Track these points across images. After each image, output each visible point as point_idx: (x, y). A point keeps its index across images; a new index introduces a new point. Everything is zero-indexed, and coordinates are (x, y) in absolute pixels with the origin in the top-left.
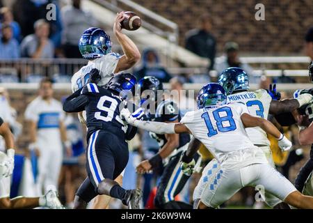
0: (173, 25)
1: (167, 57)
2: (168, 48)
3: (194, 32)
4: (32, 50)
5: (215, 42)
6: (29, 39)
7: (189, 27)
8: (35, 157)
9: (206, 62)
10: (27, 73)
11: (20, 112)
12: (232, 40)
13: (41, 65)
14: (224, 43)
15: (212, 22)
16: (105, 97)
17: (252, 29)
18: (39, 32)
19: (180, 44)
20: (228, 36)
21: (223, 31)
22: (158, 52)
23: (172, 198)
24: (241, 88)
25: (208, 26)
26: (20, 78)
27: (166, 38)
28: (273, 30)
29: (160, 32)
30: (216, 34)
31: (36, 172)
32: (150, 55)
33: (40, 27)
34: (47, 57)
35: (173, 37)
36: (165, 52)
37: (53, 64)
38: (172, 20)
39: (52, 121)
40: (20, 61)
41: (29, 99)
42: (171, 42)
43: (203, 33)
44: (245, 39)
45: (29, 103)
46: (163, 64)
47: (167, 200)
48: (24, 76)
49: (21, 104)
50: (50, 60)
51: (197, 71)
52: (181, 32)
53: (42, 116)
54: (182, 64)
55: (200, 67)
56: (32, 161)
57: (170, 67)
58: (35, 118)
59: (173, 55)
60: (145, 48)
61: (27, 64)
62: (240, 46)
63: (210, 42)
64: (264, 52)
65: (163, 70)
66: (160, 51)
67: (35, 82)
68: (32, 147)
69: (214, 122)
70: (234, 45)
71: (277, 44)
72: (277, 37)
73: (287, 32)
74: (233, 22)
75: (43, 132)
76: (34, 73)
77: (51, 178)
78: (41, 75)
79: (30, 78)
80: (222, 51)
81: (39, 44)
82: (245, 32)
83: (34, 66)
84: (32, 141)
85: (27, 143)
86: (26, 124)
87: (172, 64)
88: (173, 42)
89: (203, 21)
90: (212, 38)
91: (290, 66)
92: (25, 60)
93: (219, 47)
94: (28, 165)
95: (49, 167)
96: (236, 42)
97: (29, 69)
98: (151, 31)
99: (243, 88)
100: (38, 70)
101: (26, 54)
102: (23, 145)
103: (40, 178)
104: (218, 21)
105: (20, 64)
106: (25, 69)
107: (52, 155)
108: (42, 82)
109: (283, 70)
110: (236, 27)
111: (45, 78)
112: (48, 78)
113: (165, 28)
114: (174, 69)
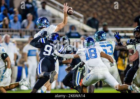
0: (82, 16)
1: (79, 28)
2: (80, 25)
3: (90, 18)
4: (26, 25)
5: (98, 22)
6: (25, 21)
7: (88, 16)
8: (27, 67)
9: (95, 30)
10: (24, 34)
11: (21, 50)
12: (105, 21)
13: (29, 31)
14: (102, 23)
15: (97, 15)
16: (48, 45)
17: (113, 17)
18: (29, 18)
19: (84, 23)
20: (104, 20)
21: (102, 18)
22: (76, 26)
23: (79, 84)
24: (103, 39)
25: (96, 16)
26: (21, 36)
27: (79, 21)
28: (121, 18)
29: (76, 18)
30: (99, 19)
31: (27, 73)
32: (72, 27)
33: (29, 16)
34: (32, 28)
35: (82, 20)
36: (79, 26)
37: (34, 31)
38: (81, 13)
39: (33, 53)
40: (21, 30)
41: (24, 44)
42: (81, 22)
43: (94, 19)
44: (110, 21)
45: (24, 46)
46: (77, 31)
47: (77, 85)
48: (22, 36)
49: (21, 47)
50: (33, 29)
51: (91, 33)
52: (85, 18)
53: (29, 51)
54: (85, 31)
55: (92, 32)
56: (25, 69)
57: (80, 32)
58: (27, 52)
59: (81, 27)
60: (71, 24)
61: (24, 31)
62: (108, 24)
63: (96, 22)
64: (118, 26)
65: (77, 33)
66: (77, 25)
67: (27, 38)
68: (25, 63)
69: (89, 54)
70: (106, 23)
71: (123, 23)
72: (123, 20)
73: (127, 19)
74: (105, 14)
75: (30, 57)
76: (26, 34)
77: (33, 75)
78: (29, 35)
79: (25, 36)
80: (101, 26)
81: (29, 23)
82: (110, 18)
83: (26, 31)
84: (25, 61)
85: (24, 62)
86: (23, 54)
87: (81, 31)
88: (82, 22)
89: (94, 14)
90: (97, 21)
91: (128, 32)
92: (23, 29)
93: (100, 24)
94: (24, 71)
95: (32, 71)
96: (107, 22)
97: (25, 33)
98: (73, 18)
99: (105, 39)
100: (28, 33)
101: (23, 27)
102: (22, 62)
103: (29, 76)
104: (100, 14)
105: (21, 31)
106: (23, 33)
107: (33, 67)
108: (30, 38)
109: (125, 33)
110: (107, 16)
111: (31, 36)
112: (32, 36)
113: (78, 17)
114: (82, 33)
